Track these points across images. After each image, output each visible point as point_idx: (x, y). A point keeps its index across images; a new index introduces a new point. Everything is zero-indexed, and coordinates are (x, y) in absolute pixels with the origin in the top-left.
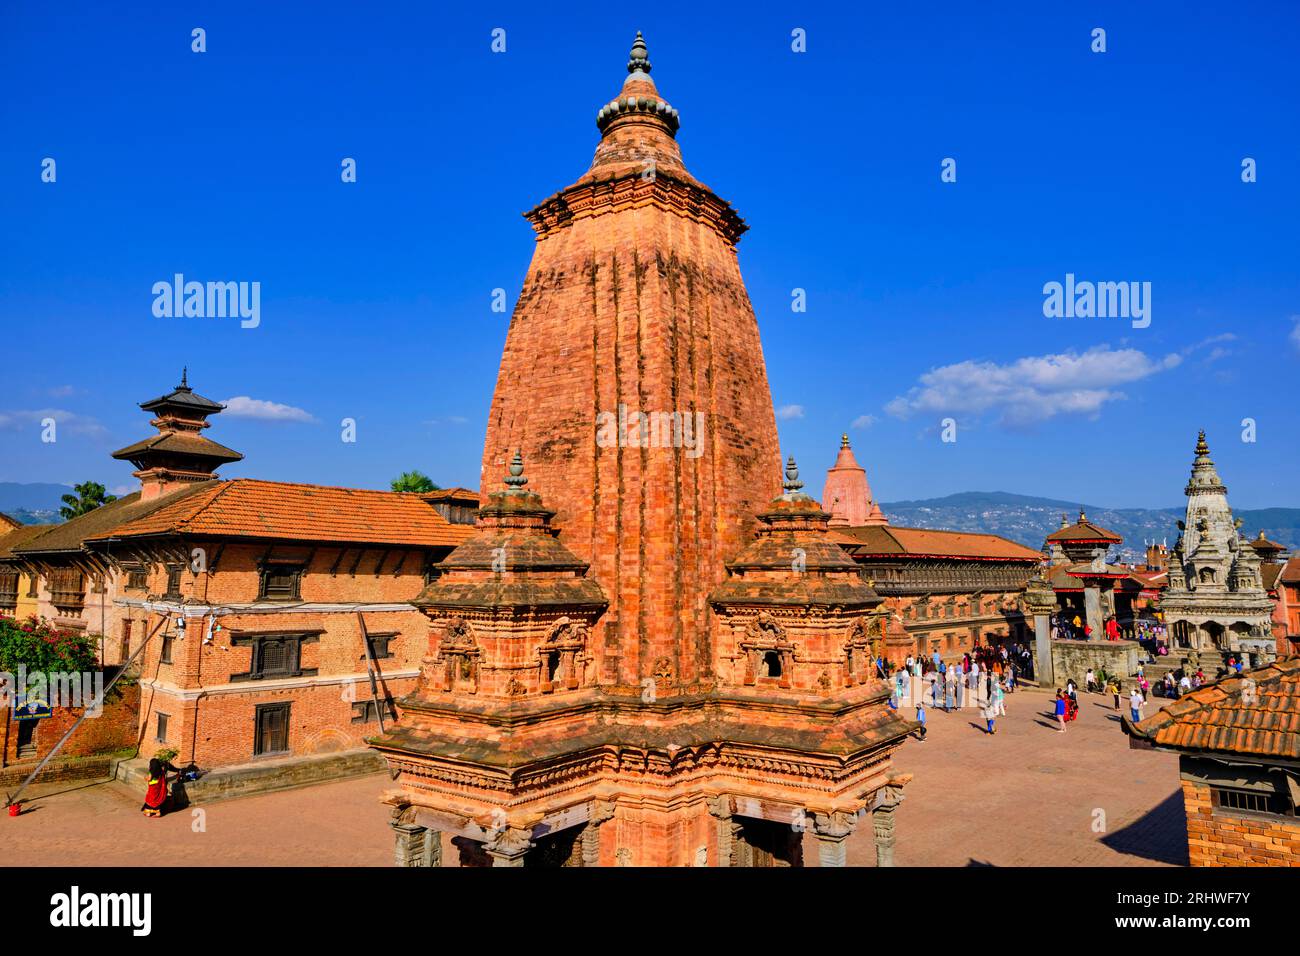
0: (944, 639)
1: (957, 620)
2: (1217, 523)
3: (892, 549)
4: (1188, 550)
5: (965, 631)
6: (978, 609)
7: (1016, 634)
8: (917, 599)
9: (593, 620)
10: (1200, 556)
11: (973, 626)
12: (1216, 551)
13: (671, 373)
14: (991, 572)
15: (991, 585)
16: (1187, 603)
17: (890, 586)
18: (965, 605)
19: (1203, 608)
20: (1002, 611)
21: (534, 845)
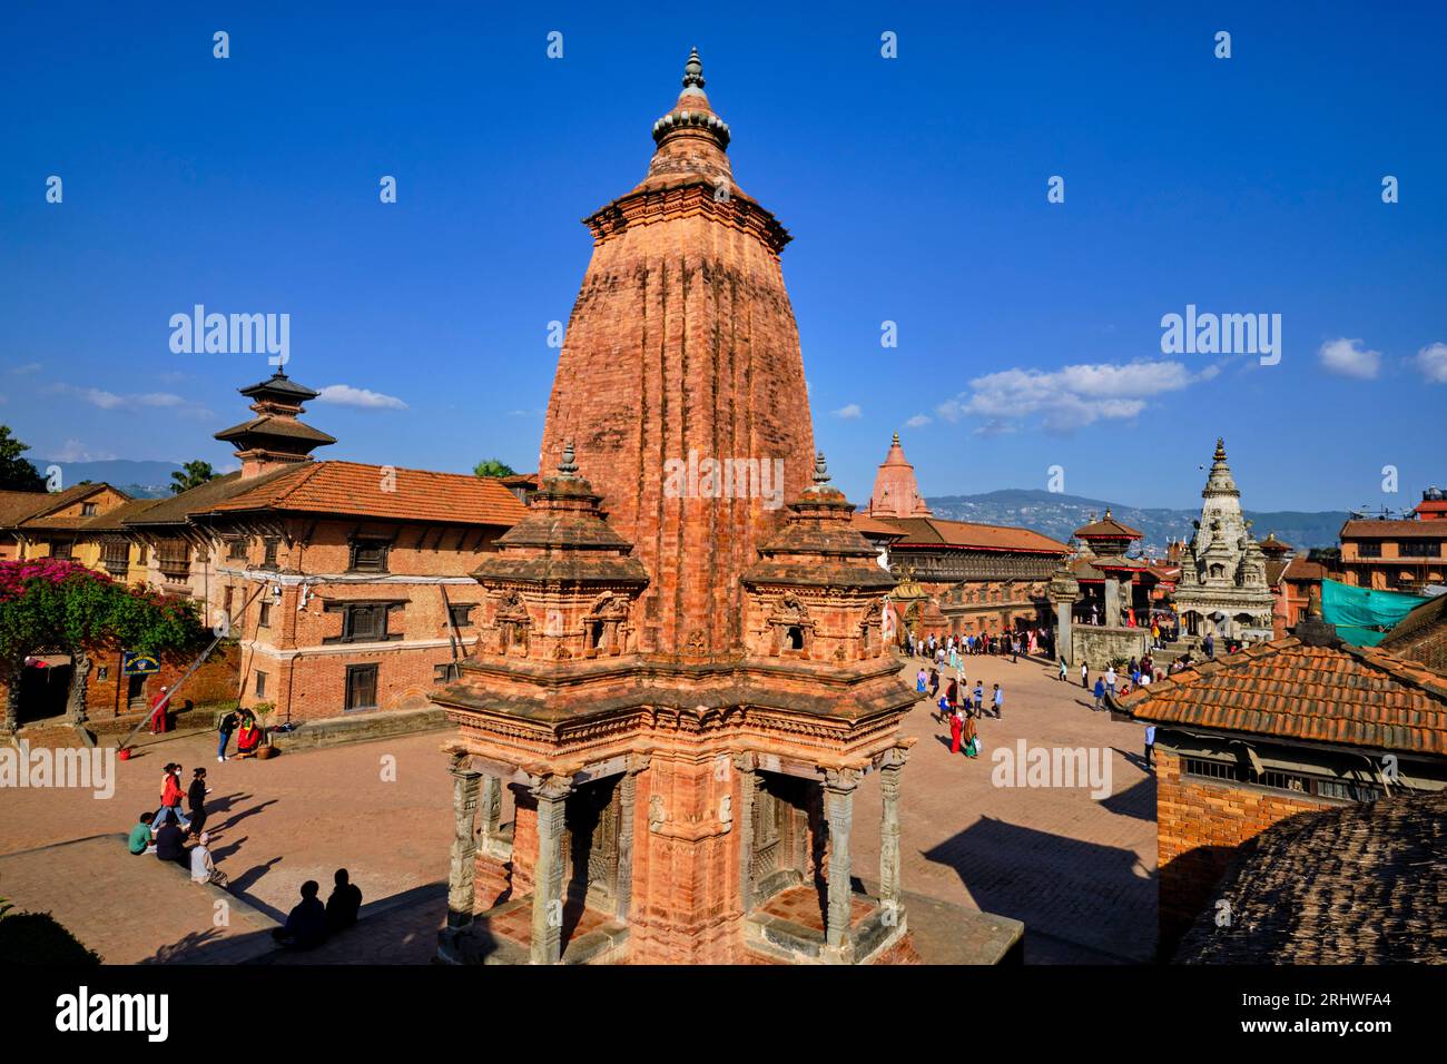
0: (977, 622)
1: (989, 605)
2: (1229, 523)
3: (932, 540)
4: (1201, 548)
5: (996, 615)
6: (1009, 596)
7: (1042, 620)
8: (953, 585)
9: (635, 595)
10: (1212, 553)
11: (1003, 611)
12: (1227, 549)
13: (712, 372)
14: (1022, 563)
15: (1022, 574)
16: (1197, 595)
17: (930, 573)
18: (997, 591)
19: (1211, 600)
20: (1031, 598)
21: (575, 790)
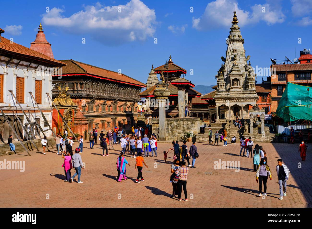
0: (101, 123)
1: (107, 113)
2: (240, 57)
3: (78, 71)
4: (227, 71)
5: (109, 119)
6: (116, 109)
7: (130, 123)
8: (89, 100)
10: (233, 73)
11: (113, 117)
12: (240, 70)
14: (122, 90)
15: (122, 97)
16: (226, 96)
17: (76, 93)
18: (110, 106)
19: (233, 98)
20: (125, 112)
